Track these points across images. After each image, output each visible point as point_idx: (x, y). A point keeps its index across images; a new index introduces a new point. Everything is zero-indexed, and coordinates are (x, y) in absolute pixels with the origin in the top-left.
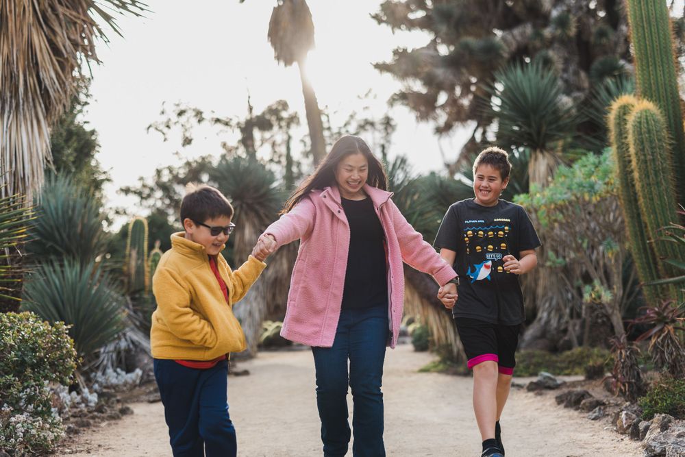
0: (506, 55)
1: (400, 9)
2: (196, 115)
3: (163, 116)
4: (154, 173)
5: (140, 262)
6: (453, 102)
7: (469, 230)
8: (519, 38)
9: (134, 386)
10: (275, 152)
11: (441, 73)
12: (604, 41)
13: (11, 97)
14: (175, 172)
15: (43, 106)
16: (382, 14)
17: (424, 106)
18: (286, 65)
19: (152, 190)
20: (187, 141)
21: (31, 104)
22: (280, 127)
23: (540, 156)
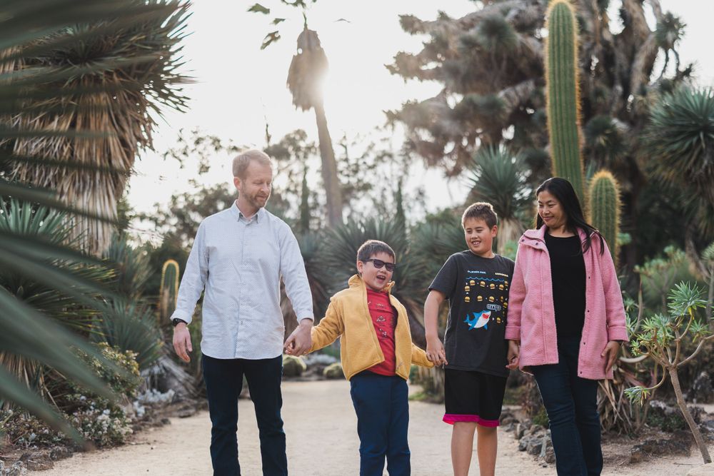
0: (508, 111)
1: (412, 62)
2: (213, 143)
3: (180, 143)
4: (169, 200)
5: (171, 300)
6: (460, 150)
7: (471, 279)
8: (521, 94)
9: (167, 404)
10: (292, 181)
11: (447, 125)
12: (600, 100)
13: (90, 179)
14: (190, 199)
15: (113, 185)
16: (395, 66)
17: (433, 154)
18: (303, 110)
19: (167, 216)
20: (204, 169)
21: (105, 184)
22: (298, 157)
23: (506, 223)
